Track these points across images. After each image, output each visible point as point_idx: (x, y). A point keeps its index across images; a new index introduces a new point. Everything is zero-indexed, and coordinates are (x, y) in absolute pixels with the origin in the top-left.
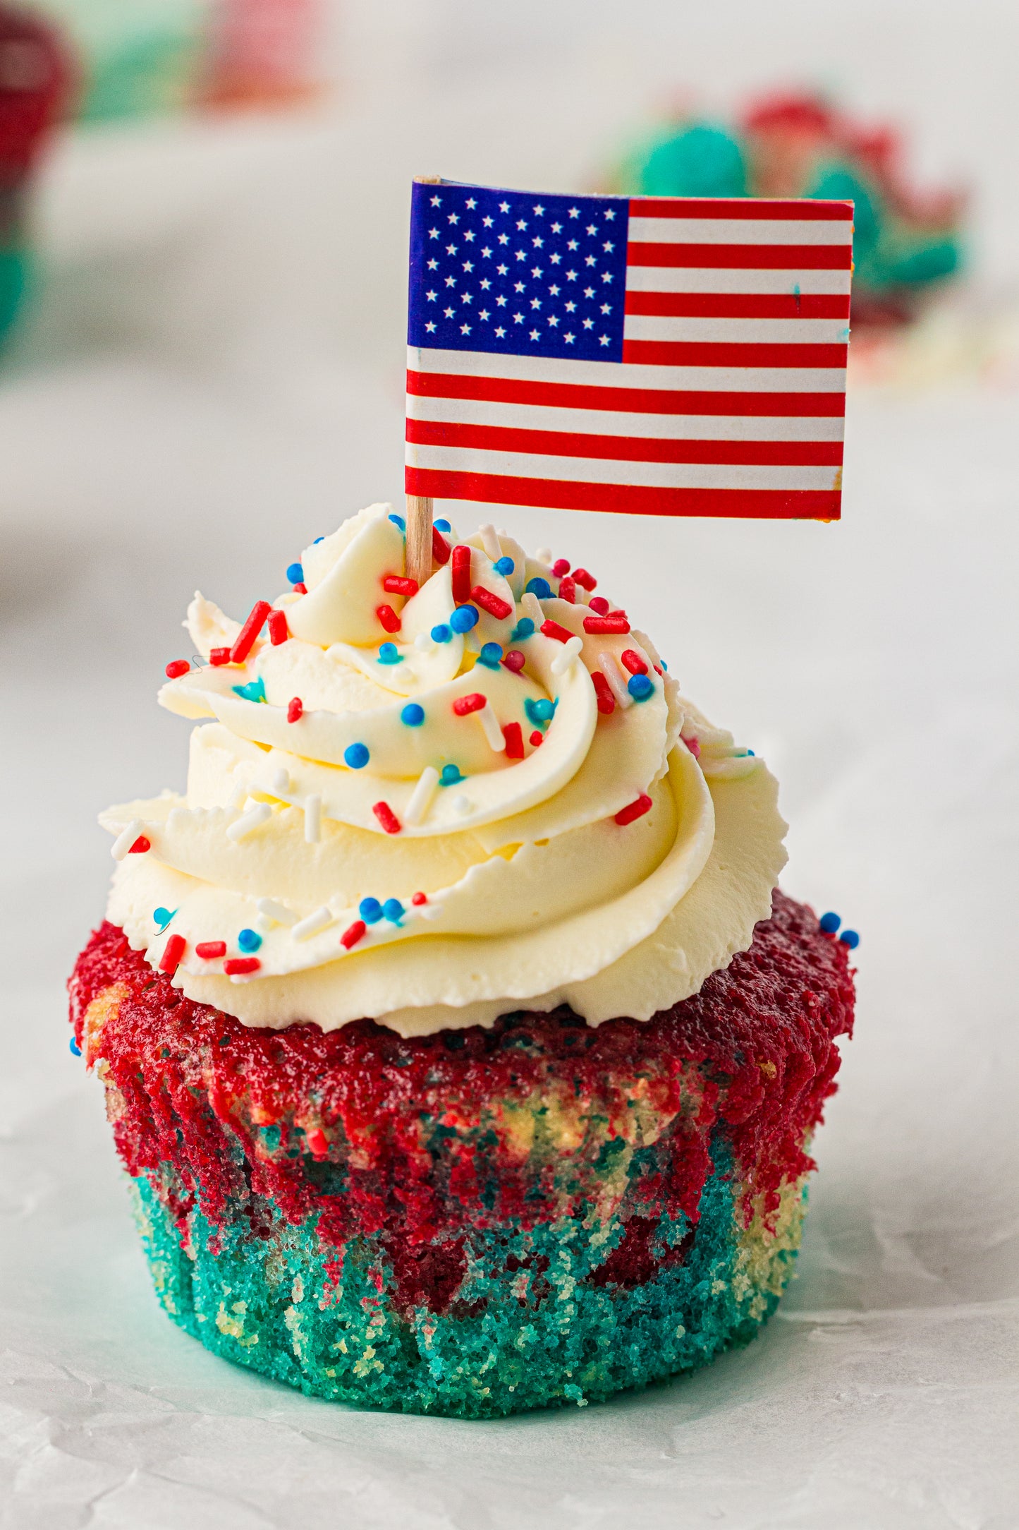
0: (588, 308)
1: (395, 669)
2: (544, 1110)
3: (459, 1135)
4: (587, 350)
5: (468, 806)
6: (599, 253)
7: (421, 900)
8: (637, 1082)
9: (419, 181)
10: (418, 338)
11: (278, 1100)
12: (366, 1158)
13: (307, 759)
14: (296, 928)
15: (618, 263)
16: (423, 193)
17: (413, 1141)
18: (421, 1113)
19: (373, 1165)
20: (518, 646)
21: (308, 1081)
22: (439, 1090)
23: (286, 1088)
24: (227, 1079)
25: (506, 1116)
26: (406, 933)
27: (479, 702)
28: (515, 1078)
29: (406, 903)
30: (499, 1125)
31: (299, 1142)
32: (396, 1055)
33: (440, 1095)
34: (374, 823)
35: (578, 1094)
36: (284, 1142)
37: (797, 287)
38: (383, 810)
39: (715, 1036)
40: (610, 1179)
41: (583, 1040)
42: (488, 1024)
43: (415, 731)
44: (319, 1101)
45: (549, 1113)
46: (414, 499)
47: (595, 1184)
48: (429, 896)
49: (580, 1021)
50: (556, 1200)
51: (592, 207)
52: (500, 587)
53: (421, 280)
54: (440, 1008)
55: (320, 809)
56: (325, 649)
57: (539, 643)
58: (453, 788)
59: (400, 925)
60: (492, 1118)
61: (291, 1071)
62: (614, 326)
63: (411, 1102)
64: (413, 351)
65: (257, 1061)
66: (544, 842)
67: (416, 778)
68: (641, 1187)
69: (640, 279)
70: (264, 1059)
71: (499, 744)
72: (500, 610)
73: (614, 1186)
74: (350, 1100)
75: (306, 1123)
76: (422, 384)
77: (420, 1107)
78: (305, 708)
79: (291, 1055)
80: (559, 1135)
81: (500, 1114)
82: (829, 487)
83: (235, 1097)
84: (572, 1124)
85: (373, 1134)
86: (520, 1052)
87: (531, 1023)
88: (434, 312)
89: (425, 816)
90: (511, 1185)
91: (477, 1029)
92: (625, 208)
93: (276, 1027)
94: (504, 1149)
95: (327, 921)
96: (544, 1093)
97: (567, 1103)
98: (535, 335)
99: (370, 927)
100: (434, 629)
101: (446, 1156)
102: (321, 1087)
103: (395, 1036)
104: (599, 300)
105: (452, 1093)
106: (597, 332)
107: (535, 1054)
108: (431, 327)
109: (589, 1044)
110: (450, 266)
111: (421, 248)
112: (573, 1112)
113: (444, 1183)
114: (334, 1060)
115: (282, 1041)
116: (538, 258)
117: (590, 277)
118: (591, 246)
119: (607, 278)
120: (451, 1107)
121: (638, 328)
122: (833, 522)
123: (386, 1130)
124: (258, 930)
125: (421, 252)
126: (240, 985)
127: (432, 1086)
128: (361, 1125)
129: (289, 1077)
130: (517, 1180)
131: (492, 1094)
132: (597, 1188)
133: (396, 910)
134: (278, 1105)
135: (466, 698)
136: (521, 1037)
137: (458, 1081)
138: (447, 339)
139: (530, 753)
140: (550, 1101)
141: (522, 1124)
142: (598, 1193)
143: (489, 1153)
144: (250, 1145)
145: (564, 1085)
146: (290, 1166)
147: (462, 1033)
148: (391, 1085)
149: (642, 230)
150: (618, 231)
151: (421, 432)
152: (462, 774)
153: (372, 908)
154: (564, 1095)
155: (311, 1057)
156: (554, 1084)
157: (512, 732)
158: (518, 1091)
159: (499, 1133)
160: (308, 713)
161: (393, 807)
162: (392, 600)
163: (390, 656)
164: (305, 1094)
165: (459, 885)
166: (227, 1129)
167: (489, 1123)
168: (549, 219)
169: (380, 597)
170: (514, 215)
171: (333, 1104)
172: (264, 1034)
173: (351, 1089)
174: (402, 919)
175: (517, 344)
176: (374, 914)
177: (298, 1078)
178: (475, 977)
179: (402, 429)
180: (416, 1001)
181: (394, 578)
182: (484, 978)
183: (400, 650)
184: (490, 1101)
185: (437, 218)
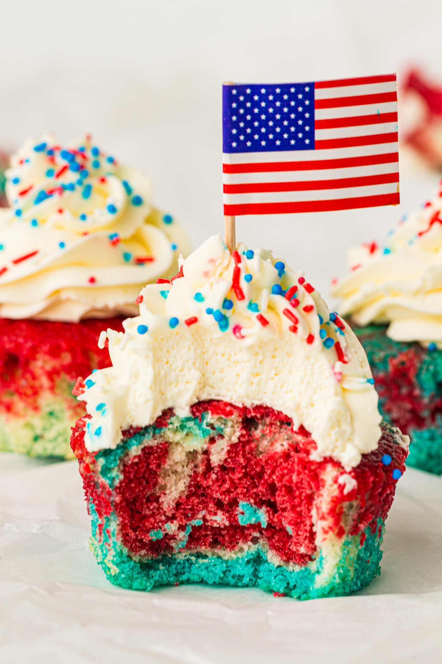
0: (300, 129)
4: (300, 146)
6: (303, 105)
9: (226, 84)
10: (228, 149)
15: (311, 109)
16: (227, 90)
37: (378, 111)
46: (229, 218)
51: (300, 87)
53: (228, 125)
62: (311, 135)
64: (227, 155)
69: (321, 114)
76: (229, 169)
82: (394, 191)
88: (236, 138)
92: (313, 86)
98: (278, 143)
104: (304, 125)
106: (304, 138)
108: (234, 145)
110: (241, 118)
111: (228, 112)
116: (278, 110)
117: (300, 116)
118: (300, 103)
119: (307, 115)
121: (321, 135)
122: (397, 205)
125: (229, 113)
138: (242, 149)
149: (320, 94)
150: (311, 95)
151: (229, 189)
168: (282, 93)
170: (268, 94)
175: (271, 147)
179: (222, 189)
185: (235, 99)
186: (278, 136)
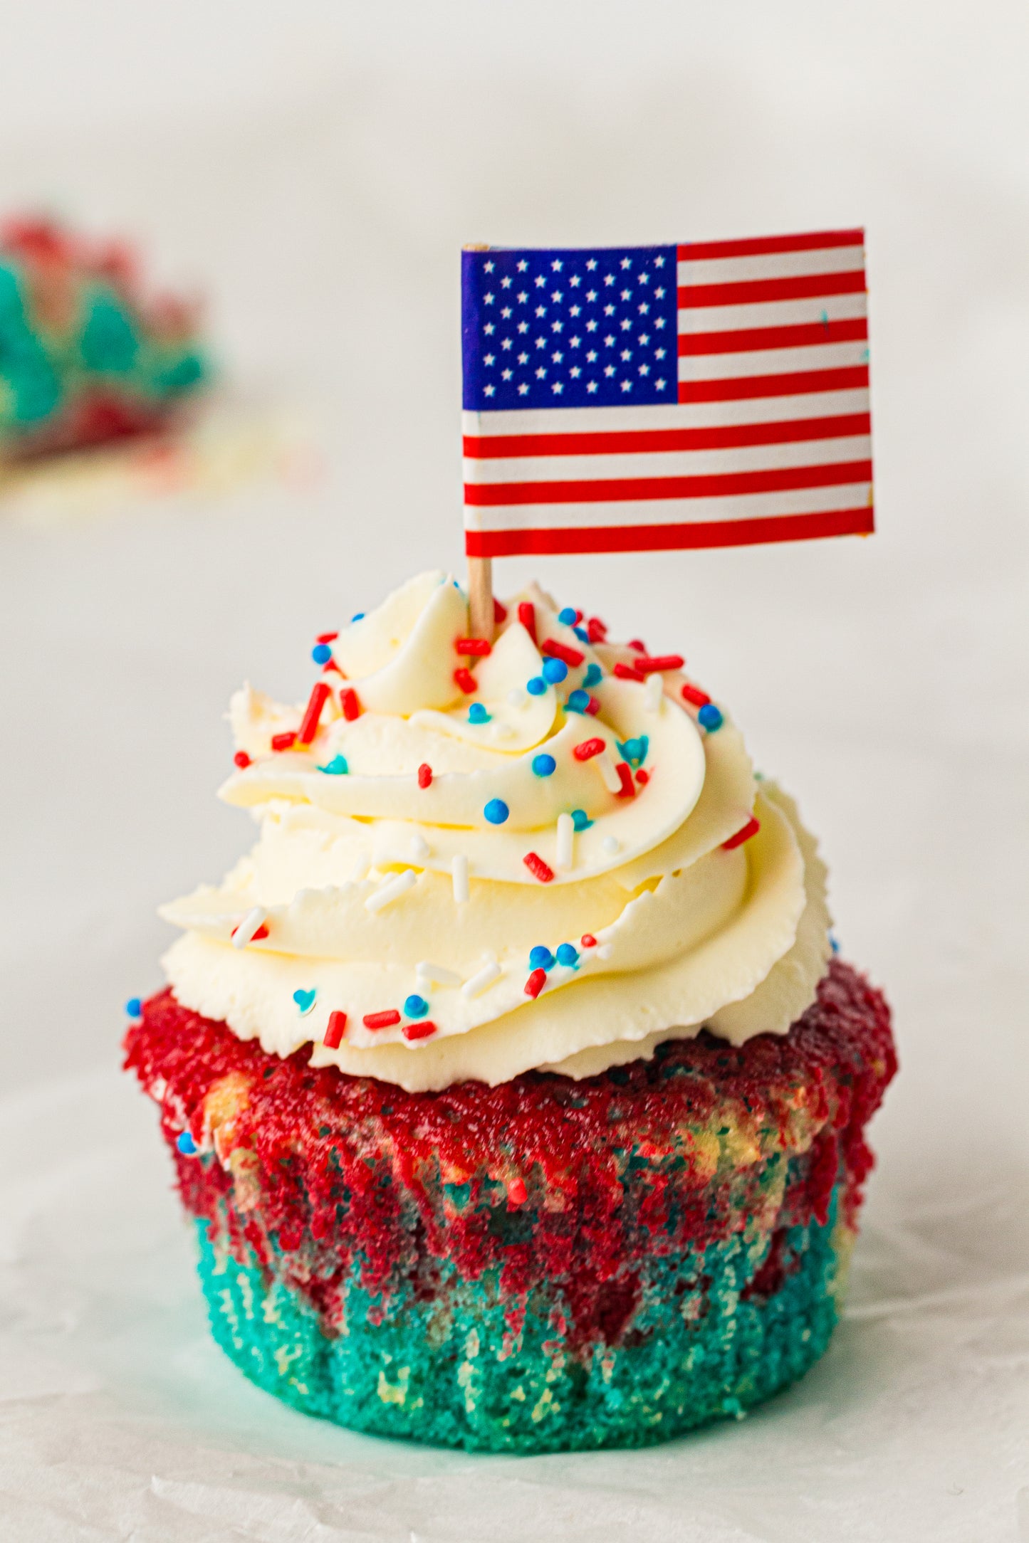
0: (643, 355)
1: (491, 729)
2: (725, 1130)
3: (651, 1165)
4: (644, 395)
5: (619, 847)
6: (651, 300)
7: (593, 942)
8: (795, 1092)
9: (470, 249)
10: (475, 401)
11: (471, 1157)
12: (563, 1199)
13: (428, 825)
14: (466, 987)
15: (668, 310)
16: (473, 262)
17: (610, 1176)
18: (612, 1149)
19: (571, 1206)
20: (590, 691)
21: (495, 1137)
22: (627, 1123)
23: (474, 1144)
24: (410, 1145)
25: (695, 1138)
26: (580, 974)
27: (599, 746)
28: (690, 1104)
29: (577, 944)
30: (688, 1150)
31: (489, 1195)
32: (570, 1099)
33: (628, 1128)
34: (526, 876)
35: (750, 1110)
36: (475, 1198)
37: (827, 314)
38: (534, 861)
39: (834, 1041)
40: (770, 1190)
41: (734, 1060)
42: (649, 1055)
43: (546, 781)
44: (512, 1151)
45: (731, 1131)
46: (478, 562)
47: (759, 1197)
48: (596, 936)
49: (724, 1043)
50: (729, 1218)
51: (642, 256)
52: (567, 637)
53: (475, 345)
54: (619, 1044)
55: (468, 867)
56: (406, 717)
57: (611, 686)
58: (587, 832)
59: (577, 968)
60: (681, 1143)
61: (473, 1128)
62: (669, 369)
63: (604, 1139)
64: (472, 416)
65: (432, 1123)
66: (676, 874)
67: (554, 825)
68: (789, 1195)
69: (691, 321)
70: (439, 1120)
71: (617, 786)
72: (573, 659)
73: (774, 1199)
74: (543, 1146)
75: (504, 1175)
76: (477, 448)
77: (612, 1142)
78: (434, 774)
79: (465, 1112)
80: (742, 1151)
81: (690, 1138)
82: (861, 504)
83: (420, 1160)
84: (750, 1139)
85: (570, 1174)
86: (683, 1079)
87: (681, 1049)
88: (492, 375)
89: (575, 860)
90: (693, 1208)
91: (639, 1062)
92: (674, 254)
93: (438, 1087)
94: (692, 1173)
95: (498, 977)
96: (721, 1114)
97: (743, 1119)
98: (592, 387)
99: (549, 973)
100: (530, 683)
101: (635, 1188)
102: (510, 1138)
103: (567, 1080)
104: (653, 346)
105: (638, 1125)
106: (653, 376)
107: (699, 1078)
108: (489, 391)
109: (741, 1063)
110: (506, 329)
111: (474, 313)
112: (750, 1128)
113: (630, 1215)
114: (511, 1110)
115: (449, 1100)
116: (592, 311)
117: (643, 324)
118: (643, 294)
119: (660, 323)
120: (643, 1139)
121: (692, 369)
122: (869, 536)
123: (580, 1170)
124: (425, 997)
125: (476, 318)
126: (419, 1050)
127: (617, 1122)
128: (560, 1168)
129: (475, 1134)
130: (699, 1203)
131: (676, 1121)
132: (762, 1201)
133: (570, 955)
134: (470, 1161)
135: (588, 743)
136: (678, 1065)
137: (639, 1114)
138: (507, 400)
139: (641, 790)
140: (730, 1120)
141: (710, 1146)
142: (762, 1206)
143: (674, 1178)
144: (430, 1208)
145: (737, 1103)
146: (477, 1221)
147: (627, 1068)
148: (578, 1127)
149: (690, 274)
150: (668, 276)
151: (478, 495)
152: (589, 818)
153: (542, 955)
154: (740, 1112)
155: (489, 1112)
156: (728, 1103)
157: (623, 771)
158: (698, 1112)
159: (687, 1157)
160: (437, 778)
161: (543, 856)
162: (463, 662)
163: (480, 715)
164: (496, 1145)
165: (619, 923)
166: (405, 1194)
167: (678, 1149)
168: (601, 271)
169: (451, 661)
170: (567, 272)
171: (528, 1152)
172: (428, 1097)
173: (542, 1137)
174: (577, 963)
175: (575, 398)
176: (546, 961)
177: (482, 1131)
178: (644, 1010)
179: (461, 494)
180: (599, 1041)
181: (466, 641)
182: (652, 1010)
183: (489, 709)
184: (676, 1128)
185: (492, 283)
186: (593, 372)
